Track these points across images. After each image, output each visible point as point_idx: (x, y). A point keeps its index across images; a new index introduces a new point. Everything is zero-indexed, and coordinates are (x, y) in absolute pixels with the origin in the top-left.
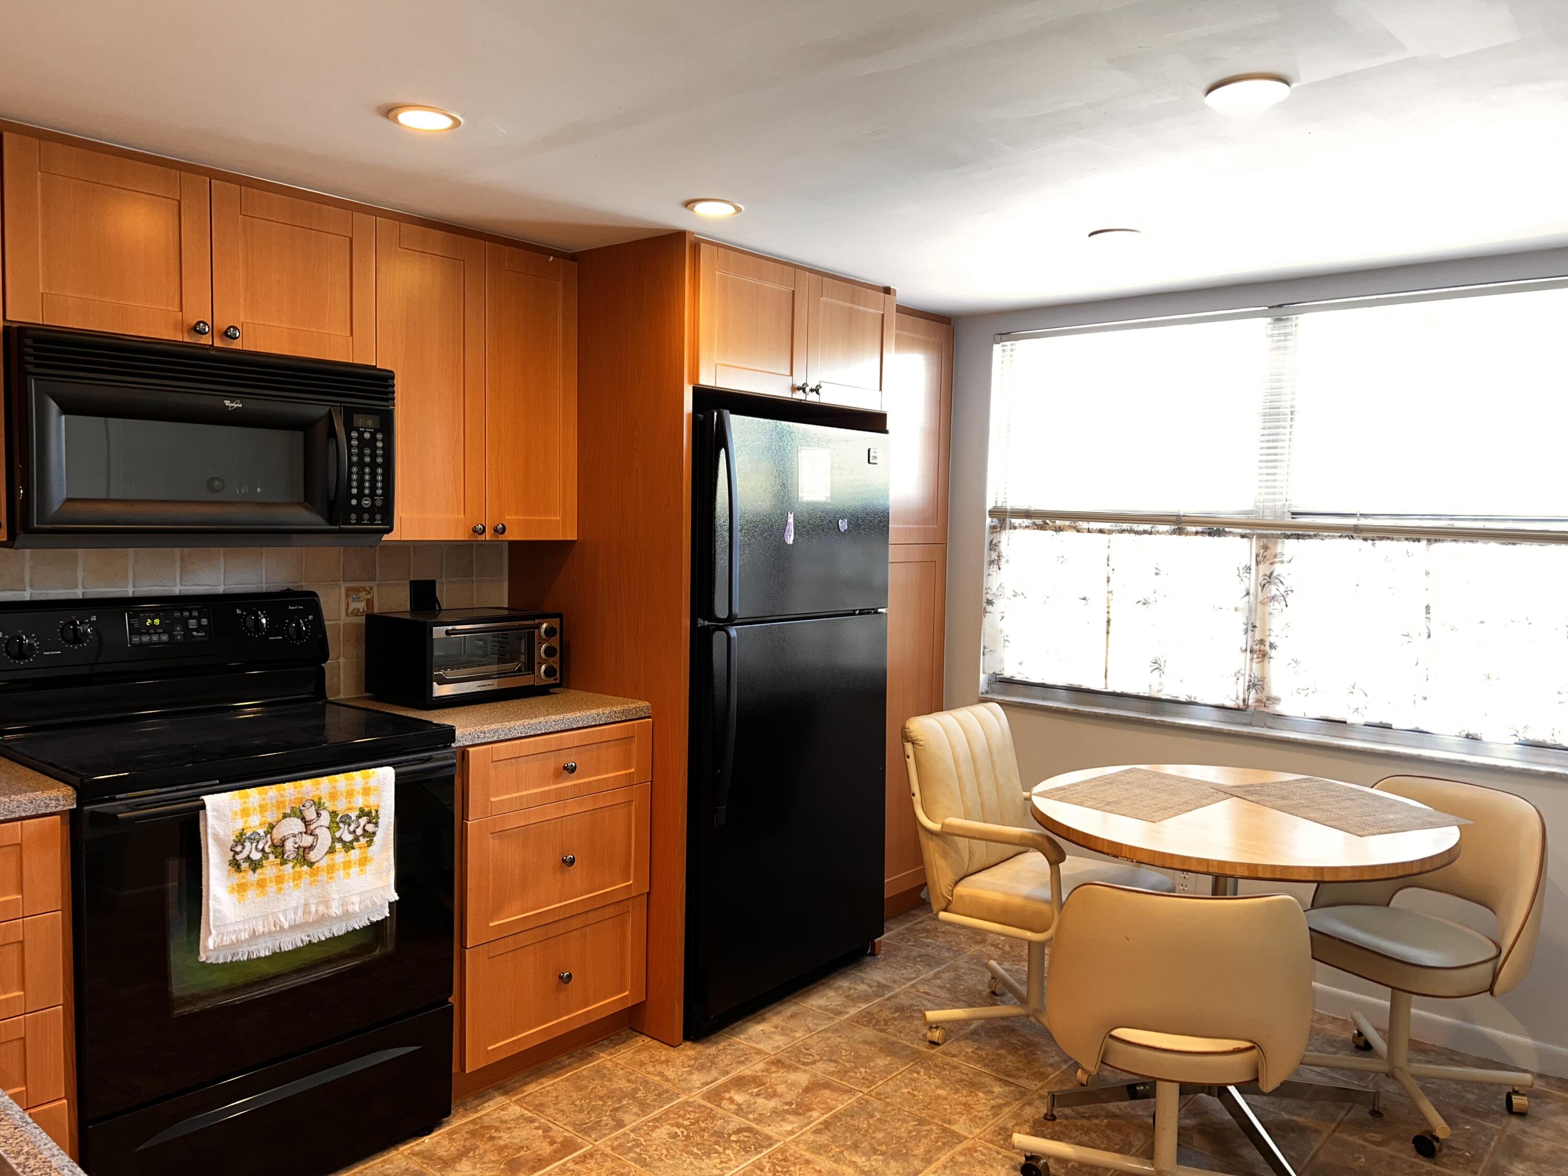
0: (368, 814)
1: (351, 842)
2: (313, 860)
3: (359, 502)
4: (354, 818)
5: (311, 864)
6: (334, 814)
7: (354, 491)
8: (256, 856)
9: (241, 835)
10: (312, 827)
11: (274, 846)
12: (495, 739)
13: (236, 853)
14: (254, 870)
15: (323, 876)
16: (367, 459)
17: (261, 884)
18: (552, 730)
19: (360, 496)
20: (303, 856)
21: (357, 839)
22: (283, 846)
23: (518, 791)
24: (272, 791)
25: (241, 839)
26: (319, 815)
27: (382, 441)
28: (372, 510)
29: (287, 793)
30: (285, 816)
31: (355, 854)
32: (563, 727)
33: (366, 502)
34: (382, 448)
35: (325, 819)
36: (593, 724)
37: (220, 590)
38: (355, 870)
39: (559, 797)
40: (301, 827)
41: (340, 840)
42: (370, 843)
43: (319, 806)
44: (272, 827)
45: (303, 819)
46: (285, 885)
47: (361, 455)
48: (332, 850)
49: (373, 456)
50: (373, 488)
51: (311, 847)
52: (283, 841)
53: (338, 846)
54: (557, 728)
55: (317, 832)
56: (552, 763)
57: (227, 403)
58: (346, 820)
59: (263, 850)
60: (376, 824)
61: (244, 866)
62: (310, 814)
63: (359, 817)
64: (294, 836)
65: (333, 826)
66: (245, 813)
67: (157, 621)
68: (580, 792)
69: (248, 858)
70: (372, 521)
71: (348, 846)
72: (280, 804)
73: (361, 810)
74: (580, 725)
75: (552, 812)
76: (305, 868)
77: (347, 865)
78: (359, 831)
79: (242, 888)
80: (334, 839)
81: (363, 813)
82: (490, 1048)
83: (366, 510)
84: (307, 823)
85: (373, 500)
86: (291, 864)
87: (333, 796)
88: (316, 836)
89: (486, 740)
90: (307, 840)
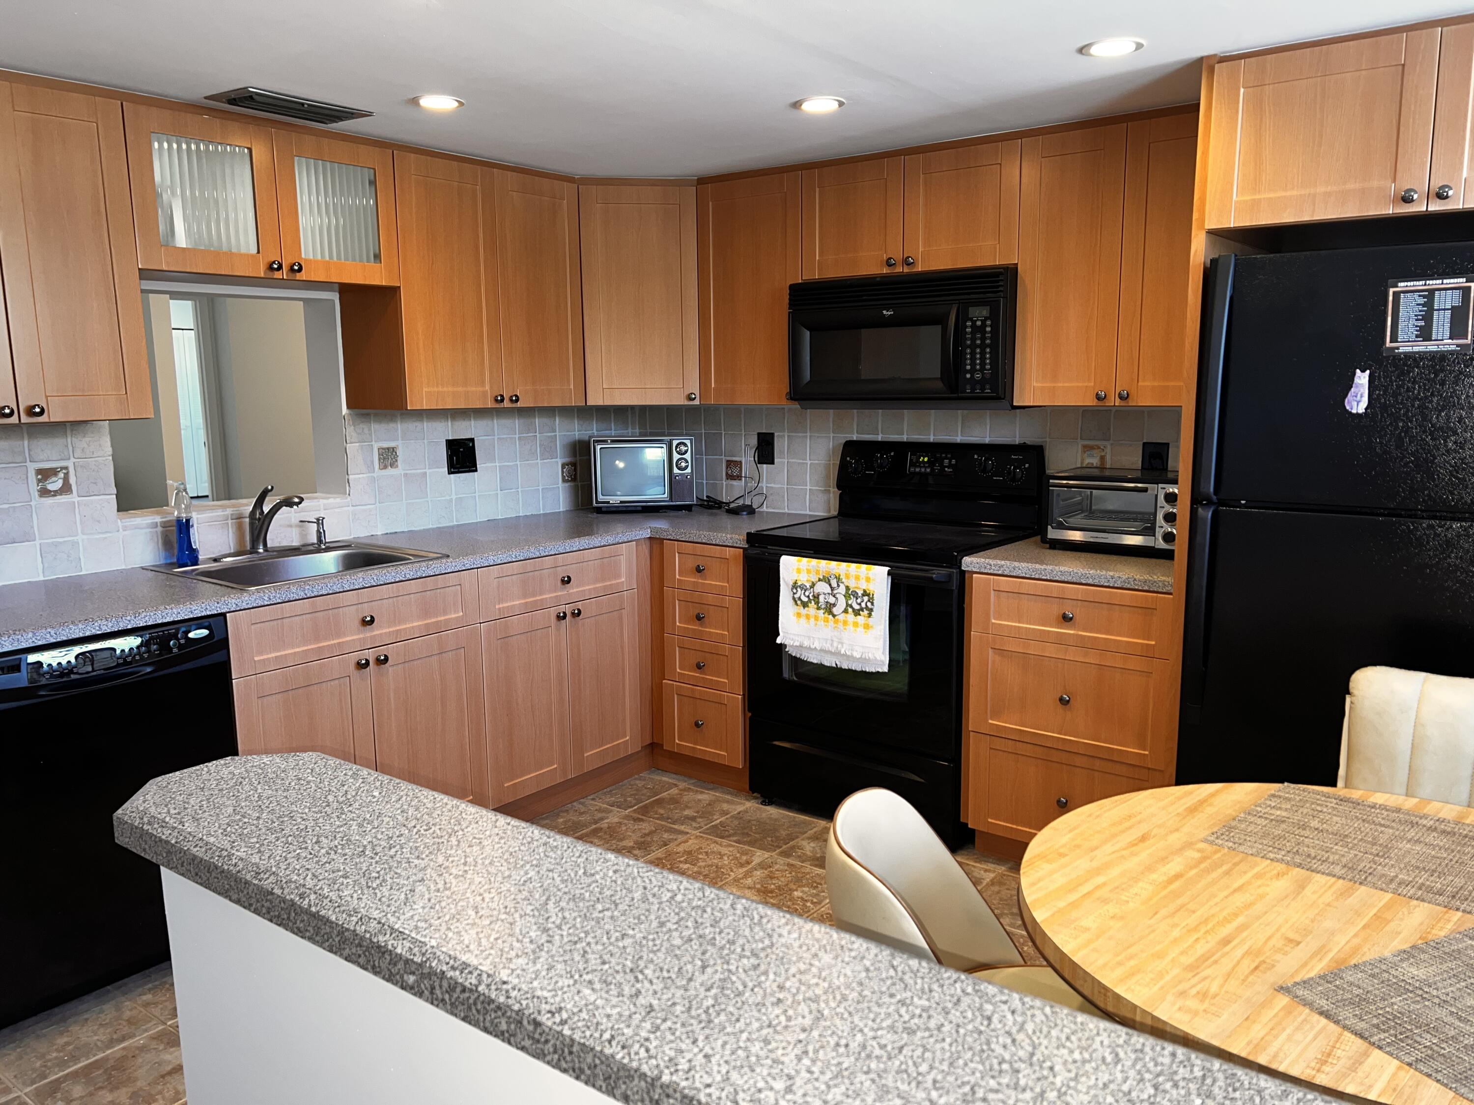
0: (868, 595)
1: (859, 610)
2: (835, 613)
3: (972, 376)
4: (860, 595)
5: (834, 616)
6: (847, 588)
7: (968, 367)
8: (805, 599)
9: (796, 583)
10: (835, 592)
11: (814, 596)
12: (1000, 572)
13: (794, 594)
14: (804, 607)
15: (840, 624)
16: (978, 342)
17: (808, 617)
18: (1057, 578)
19: (973, 371)
20: (829, 608)
21: (862, 609)
22: (818, 598)
23: (1019, 622)
24: (814, 562)
25: (795, 586)
26: (838, 586)
27: (991, 326)
28: (983, 382)
29: (820, 565)
30: (820, 580)
31: (861, 619)
32: (1070, 579)
33: (978, 376)
34: (991, 332)
35: (842, 589)
36: (1106, 584)
37: (987, 440)
38: (860, 629)
39: (1060, 640)
40: (829, 590)
41: (851, 606)
42: (870, 615)
43: (838, 579)
44: (813, 585)
45: (830, 585)
46: (819, 623)
47: (973, 339)
48: (846, 611)
49: (983, 339)
50: (983, 364)
51: (834, 605)
52: (819, 595)
53: (850, 610)
54: (1063, 578)
55: (837, 596)
56: (1056, 610)
57: (885, 312)
58: (855, 595)
59: (808, 597)
60: (872, 604)
61: (799, 602)
62: (834, 583)
63: (863, 595)
64: (825, 594)
65: (847, 596)
66: (799, 571)
67: (926, 459)
68: (1083, 644)
69: (800, 599)
70: (983, 389)
71: (857, 613)
72: (817, 572)
73: (865, 591)
74: (1090, 581)
75: (1050, 651)
76: (831, 616)
77: (856, 624)
78: (863, 605)
79: (799, 615)
80: (847, 605)
81: (865, 593)
82: (990, 820)
83: (978, 382)
84: (832, 589)
85: (983, 374)
86: (822, 611)
87: (847, 577)
88: (837, 598)
89: (991, 571)
90: (832, 600)
